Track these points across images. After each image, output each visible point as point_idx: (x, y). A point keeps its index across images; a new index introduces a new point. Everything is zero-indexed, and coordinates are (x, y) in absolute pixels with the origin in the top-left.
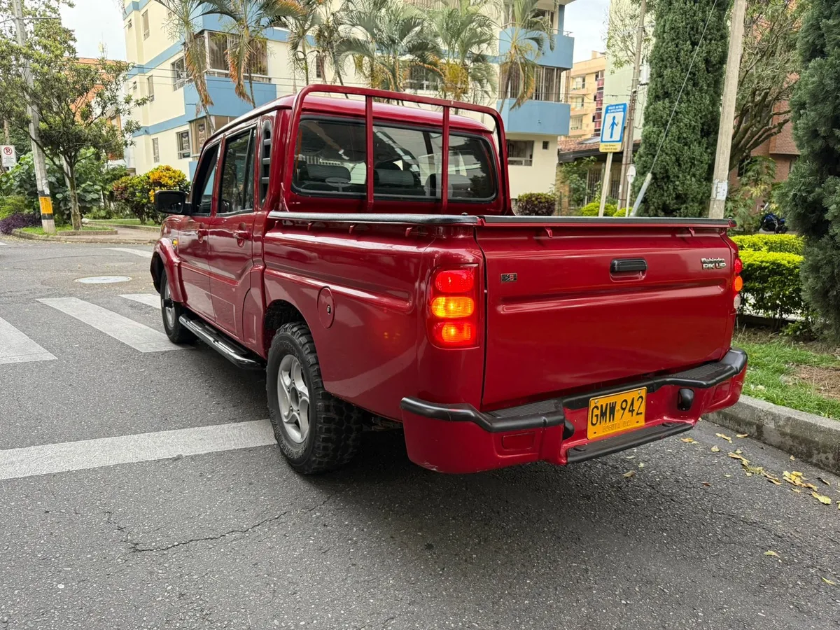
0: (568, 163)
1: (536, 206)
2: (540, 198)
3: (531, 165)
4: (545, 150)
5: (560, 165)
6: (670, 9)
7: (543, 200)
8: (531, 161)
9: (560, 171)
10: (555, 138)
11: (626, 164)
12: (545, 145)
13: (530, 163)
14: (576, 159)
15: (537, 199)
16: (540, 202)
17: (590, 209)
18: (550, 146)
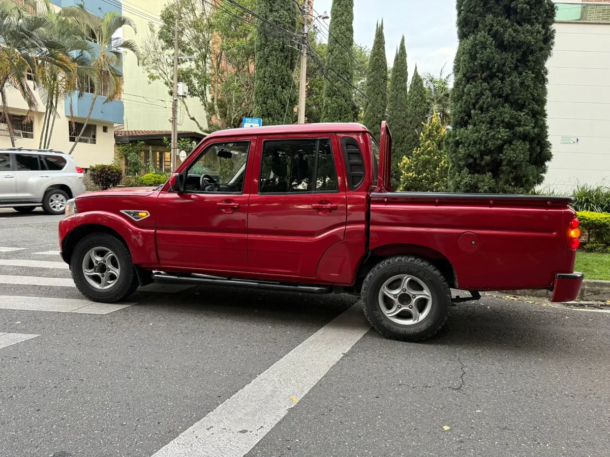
0: (124, 144)
1: (109, 175)
2: (112, 169)
3: (95, 143)
4: (104, 133)
5: (117, 144)
6: (267, 64)
7: (115, 171)
8: (95, 140)
9: (118, 149)
10: (112, 124)
11: (174, 148)
12: (105, 130)
13: (94, 142)
14: (131, 142)
15: (109, 170)
16: (112, 172)
17: (148, 178)
18: (109, 130)
